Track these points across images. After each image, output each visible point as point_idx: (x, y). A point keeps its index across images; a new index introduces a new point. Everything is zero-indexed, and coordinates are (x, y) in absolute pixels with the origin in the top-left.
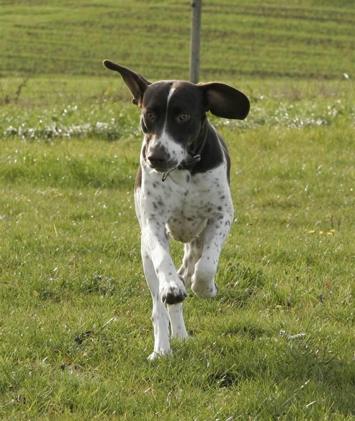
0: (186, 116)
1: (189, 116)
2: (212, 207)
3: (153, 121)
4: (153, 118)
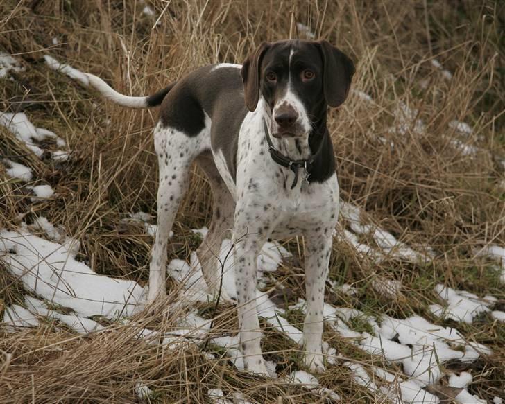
3: (275, 81)
4: (274, 79)
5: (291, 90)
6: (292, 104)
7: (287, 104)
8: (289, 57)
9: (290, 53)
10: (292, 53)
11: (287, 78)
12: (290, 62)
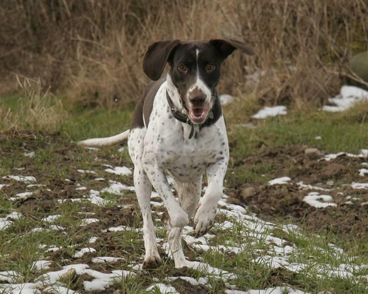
0: (212, 67)
1: (215, 67)
2: (215, 153)
3: (186, 72)
4: (185, 70)
5: (200, 78)
6: (202, 89)
7: (199, 88)
8: (196, 54)
9: (196, 52)
10: (198, 52)
11: (196, 69)
12: (197, 58)
